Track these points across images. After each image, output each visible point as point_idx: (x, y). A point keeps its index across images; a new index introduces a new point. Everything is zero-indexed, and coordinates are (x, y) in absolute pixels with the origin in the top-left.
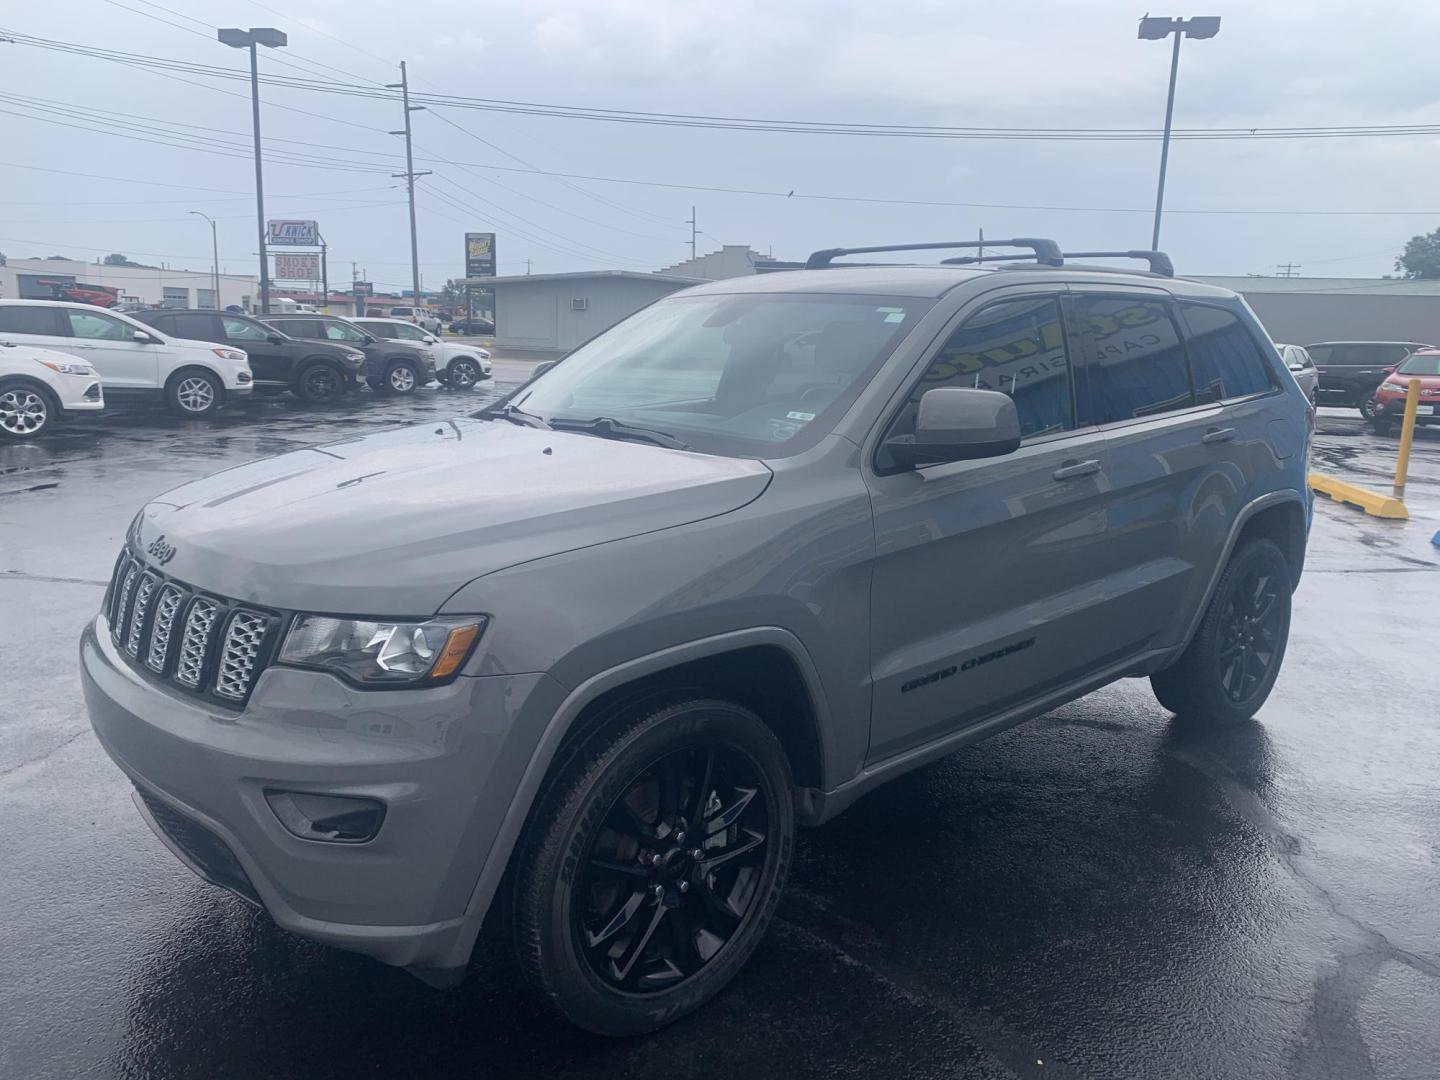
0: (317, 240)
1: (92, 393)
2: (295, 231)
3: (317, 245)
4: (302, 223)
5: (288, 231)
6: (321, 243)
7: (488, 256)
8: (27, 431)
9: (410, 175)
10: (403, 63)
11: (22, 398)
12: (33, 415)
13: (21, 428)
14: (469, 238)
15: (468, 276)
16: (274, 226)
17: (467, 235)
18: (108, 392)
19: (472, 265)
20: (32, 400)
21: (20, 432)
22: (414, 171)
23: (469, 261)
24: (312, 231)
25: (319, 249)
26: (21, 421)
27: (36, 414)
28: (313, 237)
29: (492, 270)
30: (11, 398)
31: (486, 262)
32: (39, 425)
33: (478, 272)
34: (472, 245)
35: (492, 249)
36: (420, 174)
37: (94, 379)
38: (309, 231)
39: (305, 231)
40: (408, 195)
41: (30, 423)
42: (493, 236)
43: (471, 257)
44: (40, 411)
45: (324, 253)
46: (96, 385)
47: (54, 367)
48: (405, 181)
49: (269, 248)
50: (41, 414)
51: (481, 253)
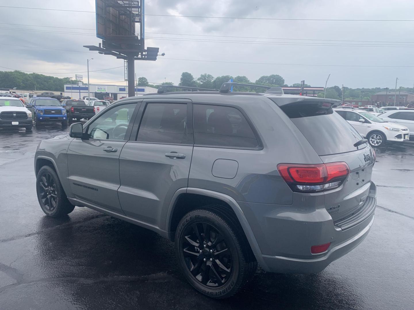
8: (377, 145)
11: (377, 136)
12: (378, 141)
13: (375, 144)
18: (411, 136)
20: (379, 137)
21: (375, 145)
26: (375, 142)
27: (379, 141)
30: (374, 136)
32: (380, 144)
41: (377, 143)
44: (381, 140)
47: (387, 128)
50: (381, 141)
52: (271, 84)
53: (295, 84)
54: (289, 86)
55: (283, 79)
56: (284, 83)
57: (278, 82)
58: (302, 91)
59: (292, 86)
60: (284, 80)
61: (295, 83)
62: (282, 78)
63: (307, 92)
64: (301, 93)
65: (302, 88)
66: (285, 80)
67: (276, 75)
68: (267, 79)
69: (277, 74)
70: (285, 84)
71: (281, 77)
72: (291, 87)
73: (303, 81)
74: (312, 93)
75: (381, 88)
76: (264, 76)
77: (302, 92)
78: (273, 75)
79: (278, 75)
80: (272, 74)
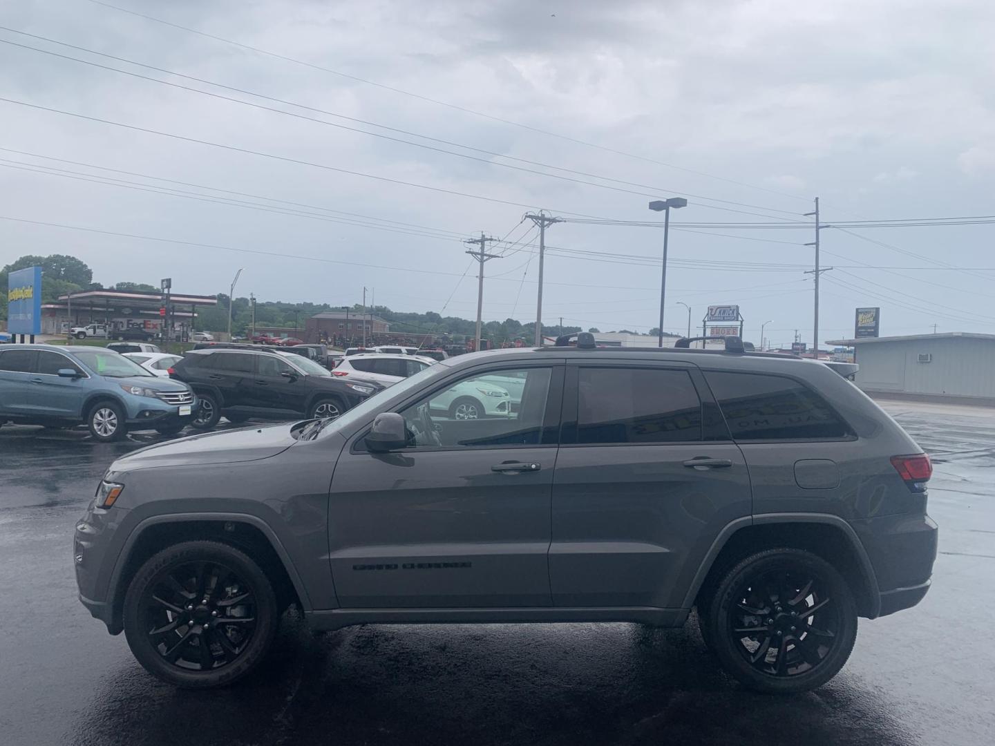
0: (737, 318)
1: (502, 407)
2: (724, 312)
3: (737, 320)
4: (729, 307)
5: (720, 312)
6: (740, 319)
7: (873, 324)
9: (817, 271)
10: (817, 199)
11: (468, 407)
14: (858, 312)
15: (856, 338)
16: (712, 310)
17: (857, 310)
18: (510, 406)
19: (860, 330)
20: (472, 408)
22: (820, 269)
23: (857, 328)
24: (735, 312)
25: (739, 323)
28: (735, 315)
29: (875, 333)
30: (463, 407)
31: (870, 328)
33: (865, 335)
34: (860, 317)
35: (876, 318)
36: (824, 270)
37: (504, 399)
38: (733, 312)
39: (731, 312)
40: (814, 284)
42: (877, 310)
43: (859, 325)
44: (475, 414)
45: (742, 325)
46: (504, 403)
47: (483, 392)
48: (813, 276)
49: (707, 323)
51: (867, 322)
52: (55, 279)
53: (122, 284)
54: (104, 288)
55: (89, 268)
56: (90, 278)
57: (75, 277)
58: (167, 304)
59: (115, 287)
60: (91, 270)
61: (122, 281)
62: (86, 266)
63: (173, 307)
64: (163, 307)
65: (165, 297)
66: (93, 271)
67: (68, 257)
68: (41, 265)
69: (69, 255)
70: (93, 282)
71: (80, 263)
72: (111, 290)
73: (167, 280)
74: (190, 309)
75: (315, 304)
76: (31, 256)
77: (165, 306)
78: (58, 256)
79: (73, 258)
80: (56, 253)
